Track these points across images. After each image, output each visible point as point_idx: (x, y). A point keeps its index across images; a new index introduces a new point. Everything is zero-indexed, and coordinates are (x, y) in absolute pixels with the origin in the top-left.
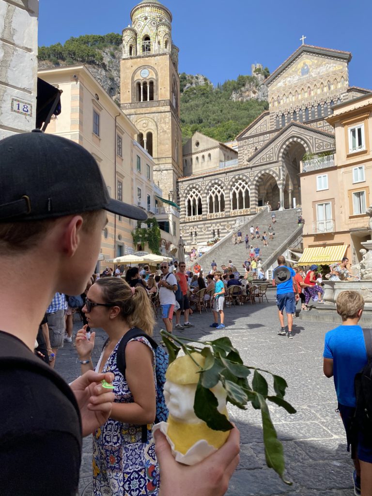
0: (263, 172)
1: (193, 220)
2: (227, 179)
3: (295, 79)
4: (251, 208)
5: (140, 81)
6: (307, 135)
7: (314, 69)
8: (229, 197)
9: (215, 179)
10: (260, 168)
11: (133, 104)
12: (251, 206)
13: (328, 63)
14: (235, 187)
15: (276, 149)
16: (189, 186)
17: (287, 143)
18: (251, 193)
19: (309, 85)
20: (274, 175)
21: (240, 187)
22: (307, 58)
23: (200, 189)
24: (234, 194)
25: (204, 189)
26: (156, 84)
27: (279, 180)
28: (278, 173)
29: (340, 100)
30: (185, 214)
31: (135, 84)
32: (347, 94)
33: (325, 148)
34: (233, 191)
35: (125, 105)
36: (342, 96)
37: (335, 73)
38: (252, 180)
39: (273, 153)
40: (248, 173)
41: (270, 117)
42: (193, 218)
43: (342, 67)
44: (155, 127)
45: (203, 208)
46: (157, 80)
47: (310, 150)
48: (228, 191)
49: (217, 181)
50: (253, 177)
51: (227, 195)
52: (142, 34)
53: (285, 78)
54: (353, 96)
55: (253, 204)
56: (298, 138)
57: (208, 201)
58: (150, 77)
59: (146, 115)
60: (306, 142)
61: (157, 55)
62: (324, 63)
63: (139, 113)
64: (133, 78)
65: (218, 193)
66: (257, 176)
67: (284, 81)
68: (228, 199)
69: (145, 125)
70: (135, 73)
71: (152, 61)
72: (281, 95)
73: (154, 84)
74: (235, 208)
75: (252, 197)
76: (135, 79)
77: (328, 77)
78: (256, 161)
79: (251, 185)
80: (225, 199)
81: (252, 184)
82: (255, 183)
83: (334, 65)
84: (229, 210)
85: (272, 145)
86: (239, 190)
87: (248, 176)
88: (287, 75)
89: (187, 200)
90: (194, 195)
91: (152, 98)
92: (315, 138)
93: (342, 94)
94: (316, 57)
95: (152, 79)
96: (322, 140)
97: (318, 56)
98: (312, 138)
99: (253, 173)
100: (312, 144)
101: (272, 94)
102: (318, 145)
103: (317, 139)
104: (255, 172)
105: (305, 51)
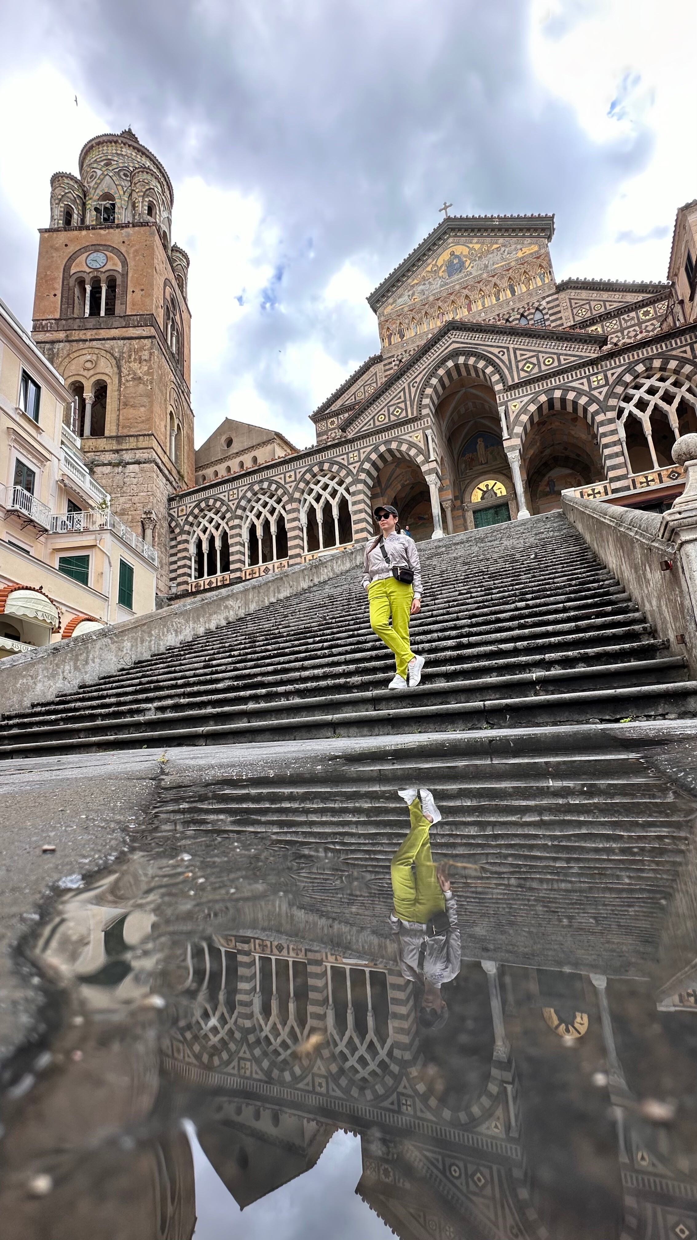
0: (382, 448)
1: (207, 587)
2: (290, 477)
3: (434, 286)
4: (357, 541)
5: (84, 275)
6: (492, 346)
7: (475, 260)
8: (297, 519)
9: (261, 481)
10: (373, 440)
11: (64, 322)
12: (355, 537)
13: (504, 246)
14: (314, 494)
15: (413, 390)
16: (197, 506)
17: (441, 372)
18: (354, 503)
19: (466, 292)
20: (413, 452)
21: (326, 495)
22: (458, 244)
23: (224, 509)
24: (312, 512)
25: (233, 507)
26: (123, 282)
27: (427, 461)
28: (422, 445)
29: (541, 311)
30: (190, 576)
31: (72, 281)
32: (555, 296)
33: (543, 368)
34: (307, 504)
35: (44, 322)
36: (544, 303)
37: (522, 262)
38: (355, 472)
39: (405, 401)
40: (345, 456)
41: (385, 365)
42: (207, 582)
43: (536, 248)
44: (115, 369)
45: (233, 554)
46: (125, 275)
47: (503, 379)
48: (295, 505)
49: (265, 485)
50: (358, 465)
51: (294, 515)
52: (98, 191)
53: (413, 286)
54: (570, 299)
55: (362, 530)
56: (468, 354)
57: (246, 536)
58: (108, 267)
59: (94, 343)
60: (490, 362)
61: (127, 226)
62: (495, 246)
63: (77, 338)
64: (67, 268)
65: (269, 516)
66: (368, 459)
67: (411, 292)
68: (296, 524)
69: (88, 365)
70: (72, 259)
71: (114, 237)
72: (407, 321)
73: (119, 282)
74: (313, 545)
75: (356, 513)
76: (72, 272)
77: (508, 270)
78: (363, 424)
79: (351, 484)
80: (288, 526)
81: (356, 481)
82: (363, 476)
83: (519, 247)
84: (297, 551)
85: (403, 383)
86: (322, 500)
87: (346, 464)
88: (415, 281)
89: (193, 540)
90: (211, 527)
91: (110, 311)
92: (515, 350)
93: (544, 298)
94: (475, 240)
95: (111, 273)
96: (534, 351)
97: (482, 236)
98: (505, 350)
99: (356, 453)
100: (507, 363)
101: (387, 321)
102: (525, 364)
103: (520, 349)
104: (362, 451)
105: (453, 230)
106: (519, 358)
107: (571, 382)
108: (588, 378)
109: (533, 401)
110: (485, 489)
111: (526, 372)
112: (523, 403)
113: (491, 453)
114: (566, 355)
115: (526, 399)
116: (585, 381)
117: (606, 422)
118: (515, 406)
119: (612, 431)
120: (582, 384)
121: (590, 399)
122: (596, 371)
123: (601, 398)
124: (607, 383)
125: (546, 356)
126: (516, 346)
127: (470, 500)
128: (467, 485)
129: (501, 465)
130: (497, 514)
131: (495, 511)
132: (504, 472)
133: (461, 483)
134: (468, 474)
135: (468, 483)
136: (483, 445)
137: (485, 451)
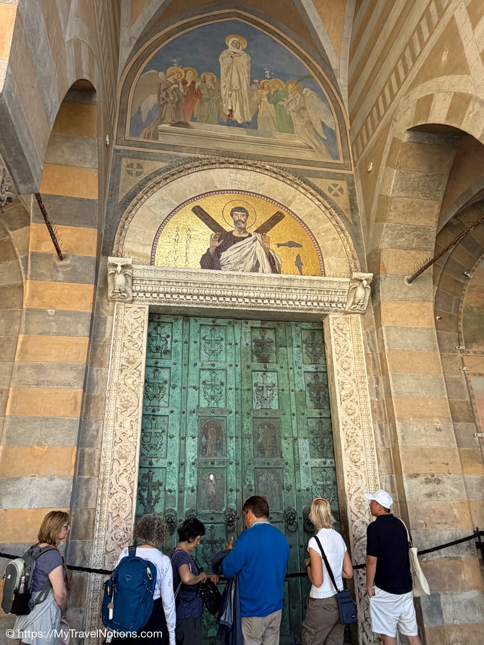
110: (228, 226)
113: (274, 99)
127: (148, 251)
128: (148, 179)
129: (308, 155)
130: (264, 360)
131: (256, 341)
132: (317, 182)
133: (125, 162)
134: (161, 140)
135: (157, 173)
136: (244, 60)
137: (252, 83)
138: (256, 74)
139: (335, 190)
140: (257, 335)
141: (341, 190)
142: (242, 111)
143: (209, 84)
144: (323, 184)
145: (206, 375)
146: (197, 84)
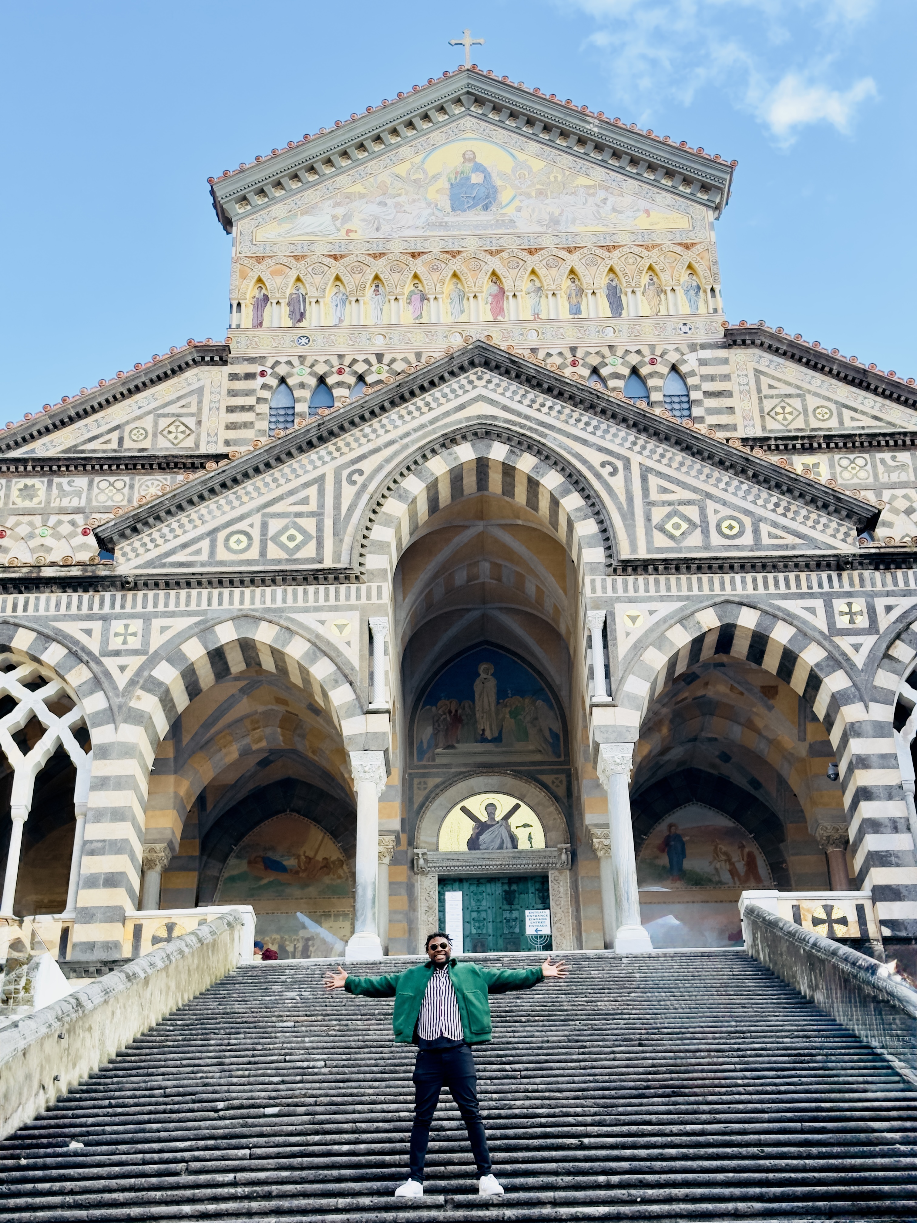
0: (227, 634)
3: (406, 219)
7: (528, 195)
10: (202, 599)
13: (607, 189)
15: (348, 492)
17: (437, 466)
19: (494, 263)
20: (321, 670)
22: (487, 139)
27: (361, 706)
28: (353, 656)
29: (683, 378)
32: (723, 353)
33: (715, 540)
36: (691, 359)
37: (645, 240)
38: (121, 680)
39: (318, 515)
41: (234, 377)
43: (684, 223)
47: (607, 538)
50: (135, 663)
53: (349, 197)
54: (757, 372)
56: (519, 442)
60: (576, 481)
66: (171, 653)
67: (340, 211)
72: (318, 280)
77: (609, 249)
78: (175, 543)
79: (101, 718)
81: (117, 713)
83: (642, 204)
87: (96, 650)
88: (359, 188)
92: (645, 472)
93: (693, 348)
94: (534, 147)
96: (695, 490)
97: (550, 144)
98: (619, 464)
99: (136, 625)
100: (622, 498)
101: (259, 260)
102: (669, 516)
103: (659, 474)
104: (157, 623)
105: (479, 101)
106: (654, 496)
107: (785, 597)
108: (828, 599)
109: (683, 620)
110: (483, 817)
111: (672, 537)
112: (656, 617)
113: (514, 714)
114: (775, 525)
115: (665, 609)
116: (819, 604)
117: (869, 728)
118: (633, 619)
119: (883, 756)
120: (812, 611)
121: (831, 657)
122: (847, 588)
123: (859, 660)
124: (873, 628)
125: (726, 511)
126: (650, 463)
127: (435, 840)
128: (431, 792)
129: (538, 758)
130: (510, 903)
131: (505, 891)
132: (545, 778)
133: (416, 781)
134: (438, 761)
135: (437, 786)
136: (492, 684)
137: (498, 703)
138: (501, 694)
139: (557, 782)
140: (506, 887)
141: (561, 782)
142: (491, 729)
143: (468, 710)
144: (547, 779)
145: (474, 915)
146: (459, 712)
